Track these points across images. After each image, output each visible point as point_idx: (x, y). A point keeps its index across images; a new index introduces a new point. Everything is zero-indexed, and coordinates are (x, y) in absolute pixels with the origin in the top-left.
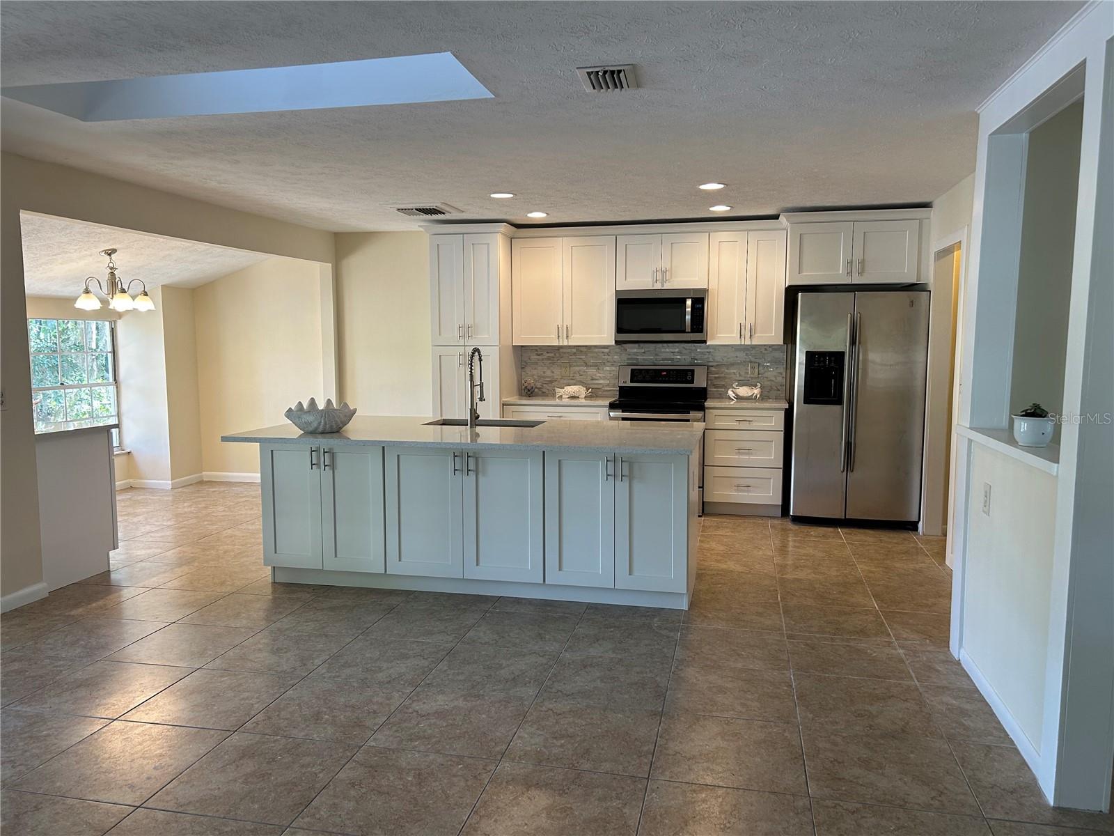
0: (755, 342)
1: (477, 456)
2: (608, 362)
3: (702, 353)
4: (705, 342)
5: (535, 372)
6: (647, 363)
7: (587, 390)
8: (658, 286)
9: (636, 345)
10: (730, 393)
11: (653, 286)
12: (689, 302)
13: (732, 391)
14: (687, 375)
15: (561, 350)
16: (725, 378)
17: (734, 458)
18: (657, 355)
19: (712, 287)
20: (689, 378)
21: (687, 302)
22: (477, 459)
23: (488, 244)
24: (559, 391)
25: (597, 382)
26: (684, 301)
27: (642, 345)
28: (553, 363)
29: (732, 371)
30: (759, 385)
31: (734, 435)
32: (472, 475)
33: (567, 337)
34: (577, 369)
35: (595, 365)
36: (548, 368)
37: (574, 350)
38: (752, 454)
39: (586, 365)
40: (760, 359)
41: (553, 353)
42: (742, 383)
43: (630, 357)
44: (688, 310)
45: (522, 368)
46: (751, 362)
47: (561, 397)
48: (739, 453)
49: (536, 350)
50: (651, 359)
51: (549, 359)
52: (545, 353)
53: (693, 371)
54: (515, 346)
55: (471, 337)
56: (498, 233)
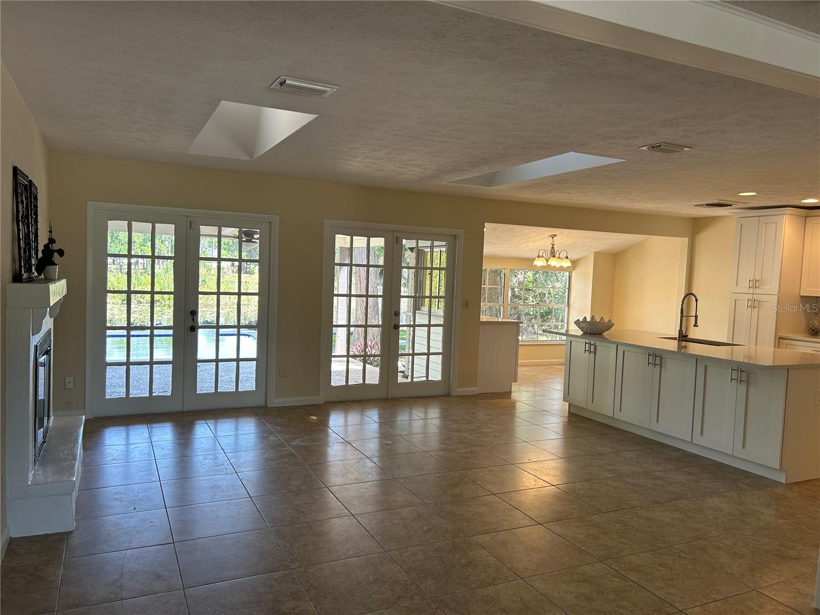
1: (662, 356)
22: (661, 359)
23: (776, 223)
32: (658, 367)
54: (802, 296)
55: (758, 287)
56: (784, 214)
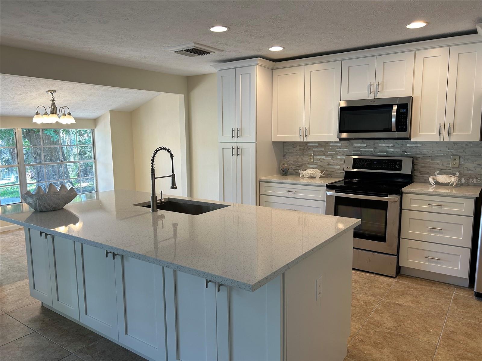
0: (453, 139)
2: (340, 153)
3: (411, 147)
4: (410, 139)
5: (291, 159)
6: (368, 154)
7: (322, 172)
8: (372, 96)
9: (361, 141)
10: (431, 180)
11: (368, 97)
12: (395, 108)
13: (433, 178)
14: (396, 164)
15: (309, 145)
16: (430, 167)
17: (426, 235)
18: (375, 148)
19: (416, 95)
20: (398, 166)
21: (394, 108)
23: (250, 73)
24: (302, 173)
25: (332, 166)
26: (391, 106)
27: (364, 141)
28: (303, 153)
29: (436, 162)
30: (458, 174)
31: (427, 216)
33: (306, 135)
34: (318, 157)
35: (331, 155)
36: (300, 156)
37: (317, 145)
38: (442, 233)
39: (324, 154)
40: (461, 152)
41: (304, 146)
42: (442, 172)
43: (355, 149)
44: (394, 114)
45: (284, 156)
46: (453, 155)
47: (303, 177)
48: (431, 232)
49: (293, 144)
50: (371, 151)
51: (300, 150)
52: (298, 147)
53: (401, 161)
54: (274, 142)
55: (240, 136)
56: (256, 65)
